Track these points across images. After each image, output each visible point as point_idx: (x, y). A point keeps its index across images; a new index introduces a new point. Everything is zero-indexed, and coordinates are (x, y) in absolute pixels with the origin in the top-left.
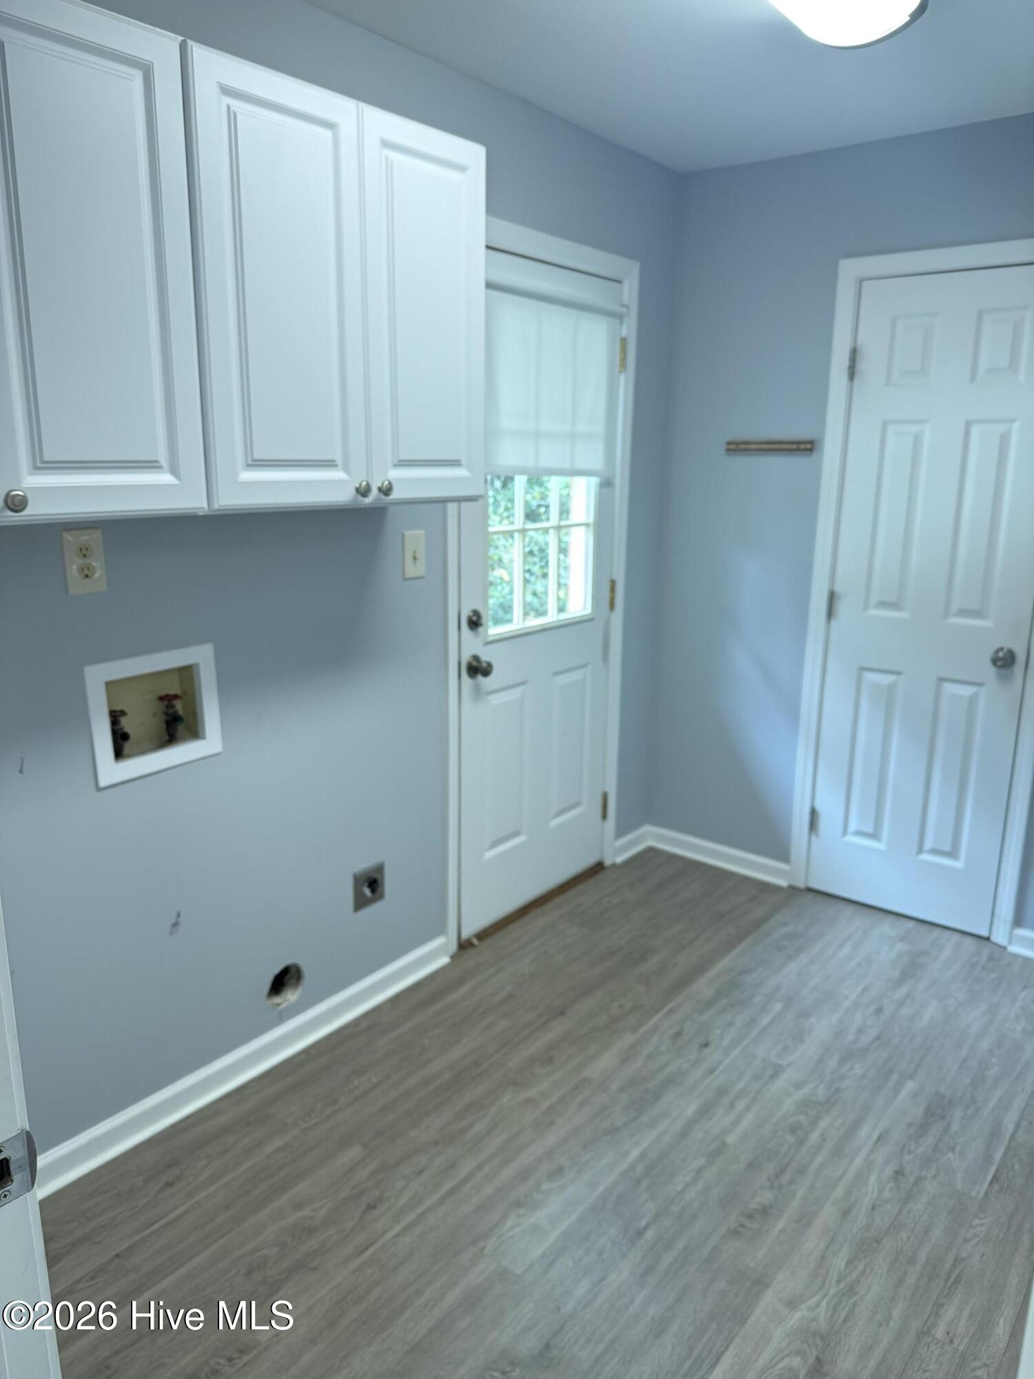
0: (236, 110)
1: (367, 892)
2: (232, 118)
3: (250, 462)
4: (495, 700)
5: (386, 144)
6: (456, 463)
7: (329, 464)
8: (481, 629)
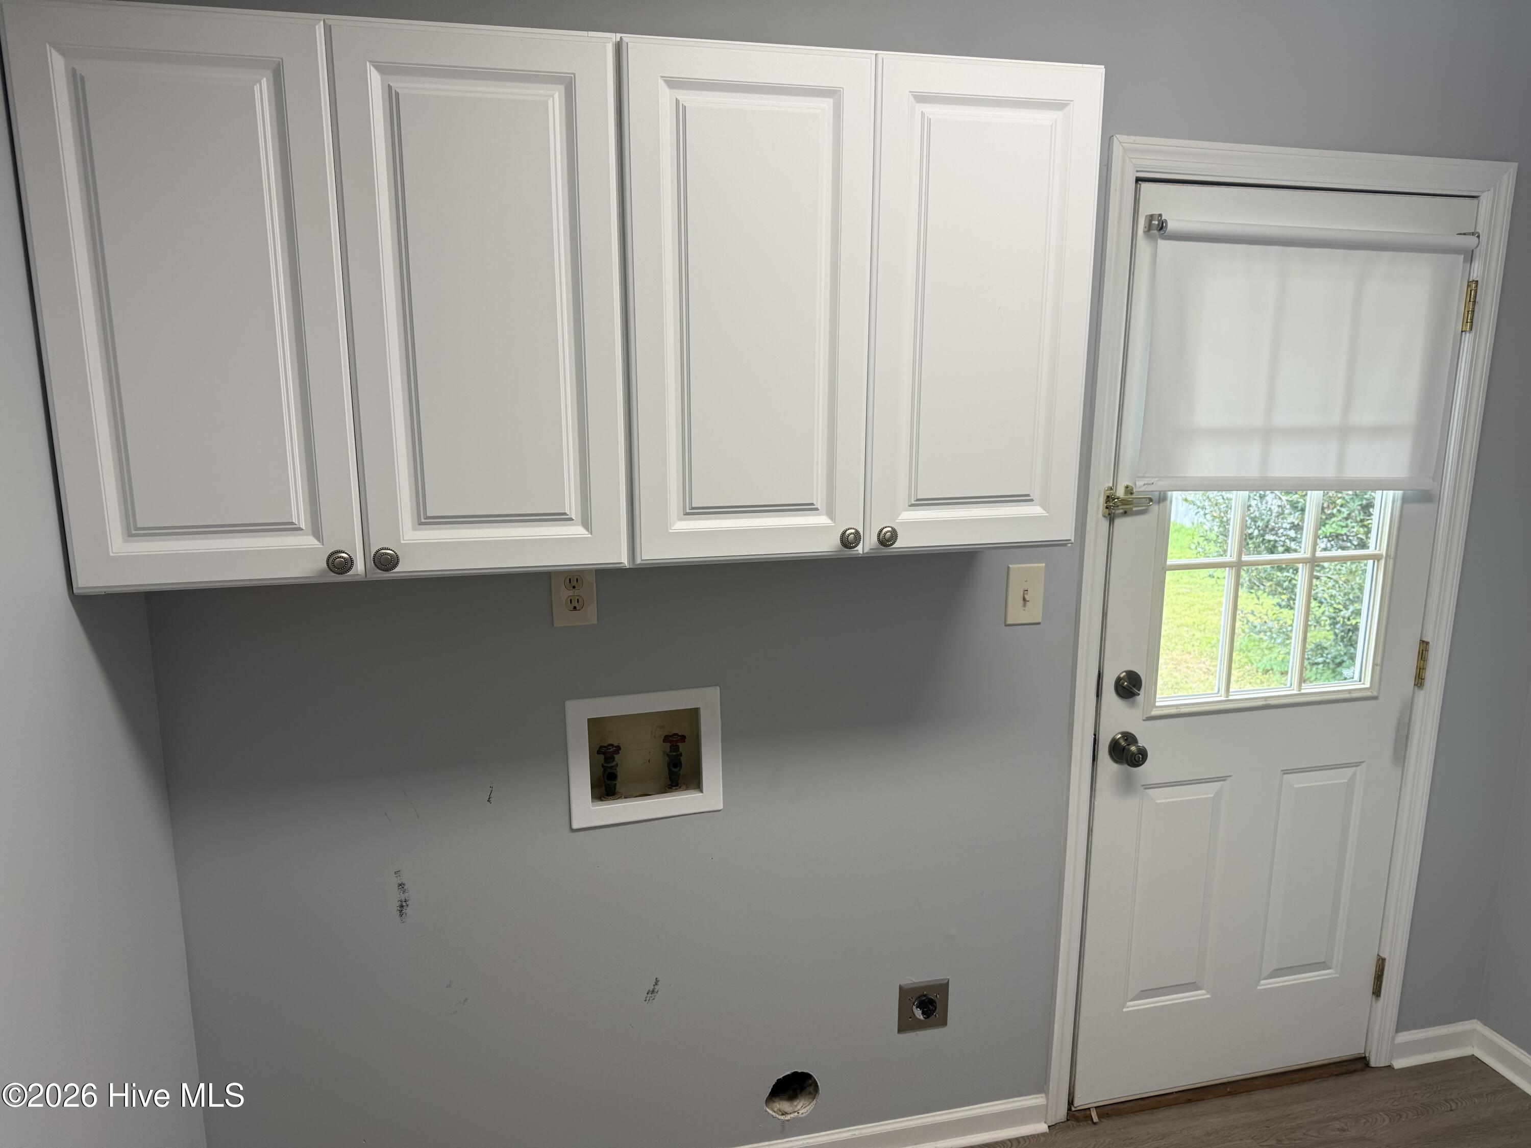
0: (686, 105)
1: (918, 1013)
2: (681, 112)
3: (688, 511)
4: (1161, 796)
5: (921, 98)
6: (1023, 499)
7: (808, 508)
8: (1140, 698)
